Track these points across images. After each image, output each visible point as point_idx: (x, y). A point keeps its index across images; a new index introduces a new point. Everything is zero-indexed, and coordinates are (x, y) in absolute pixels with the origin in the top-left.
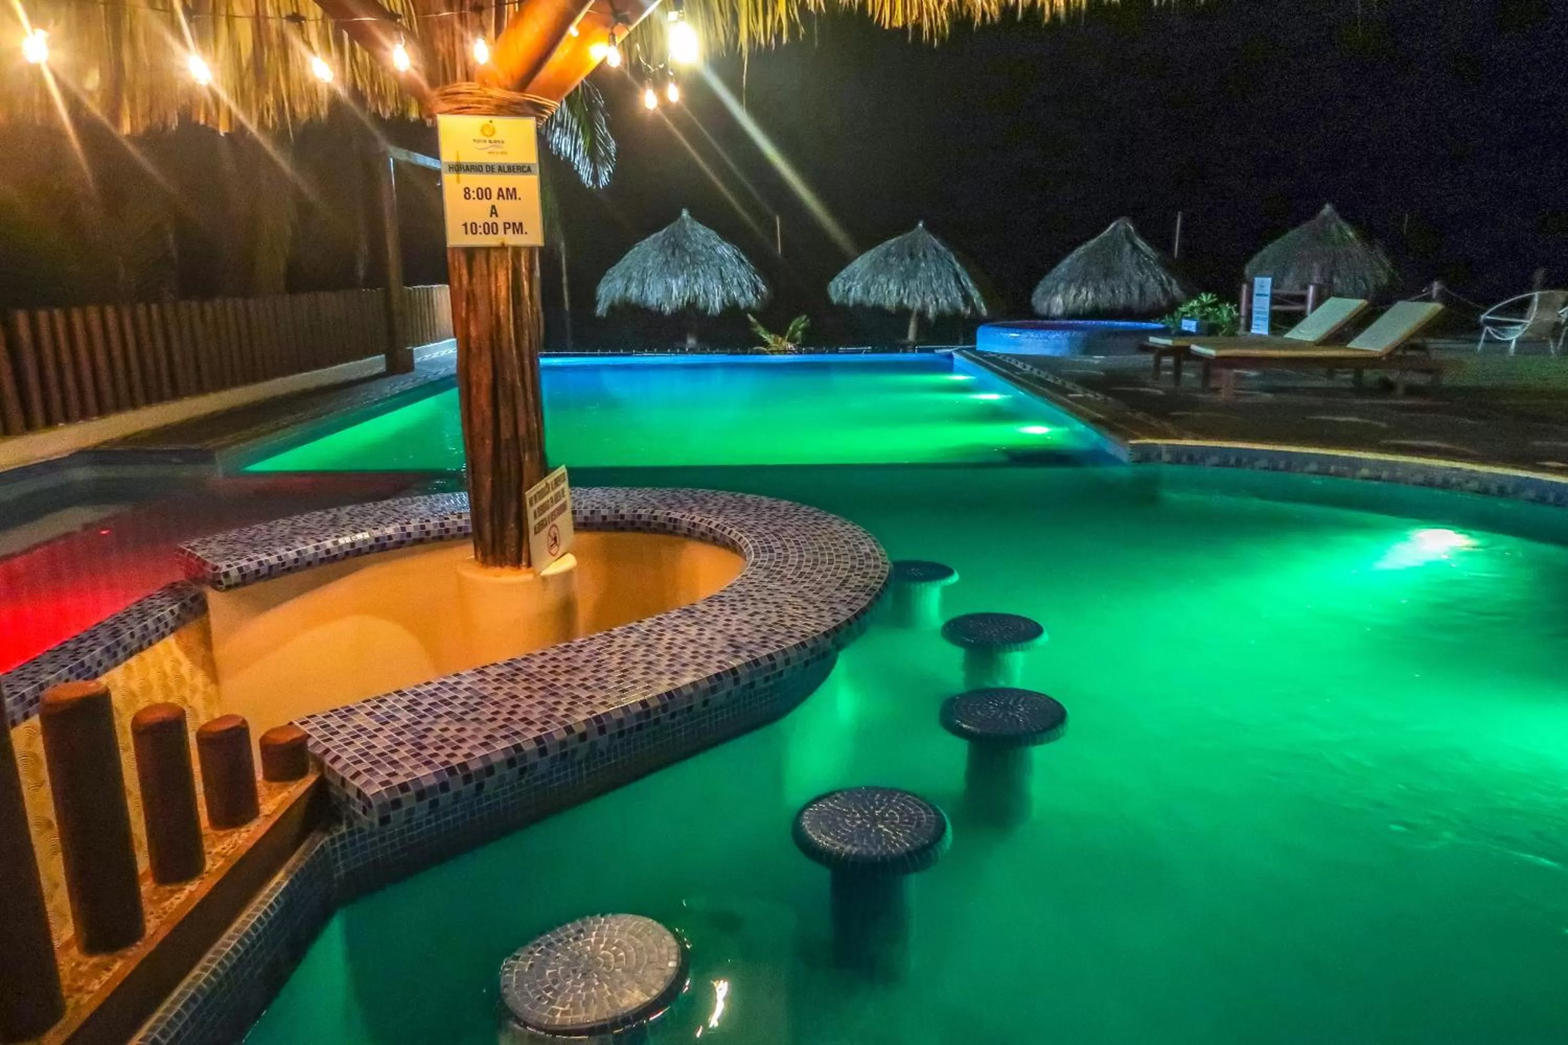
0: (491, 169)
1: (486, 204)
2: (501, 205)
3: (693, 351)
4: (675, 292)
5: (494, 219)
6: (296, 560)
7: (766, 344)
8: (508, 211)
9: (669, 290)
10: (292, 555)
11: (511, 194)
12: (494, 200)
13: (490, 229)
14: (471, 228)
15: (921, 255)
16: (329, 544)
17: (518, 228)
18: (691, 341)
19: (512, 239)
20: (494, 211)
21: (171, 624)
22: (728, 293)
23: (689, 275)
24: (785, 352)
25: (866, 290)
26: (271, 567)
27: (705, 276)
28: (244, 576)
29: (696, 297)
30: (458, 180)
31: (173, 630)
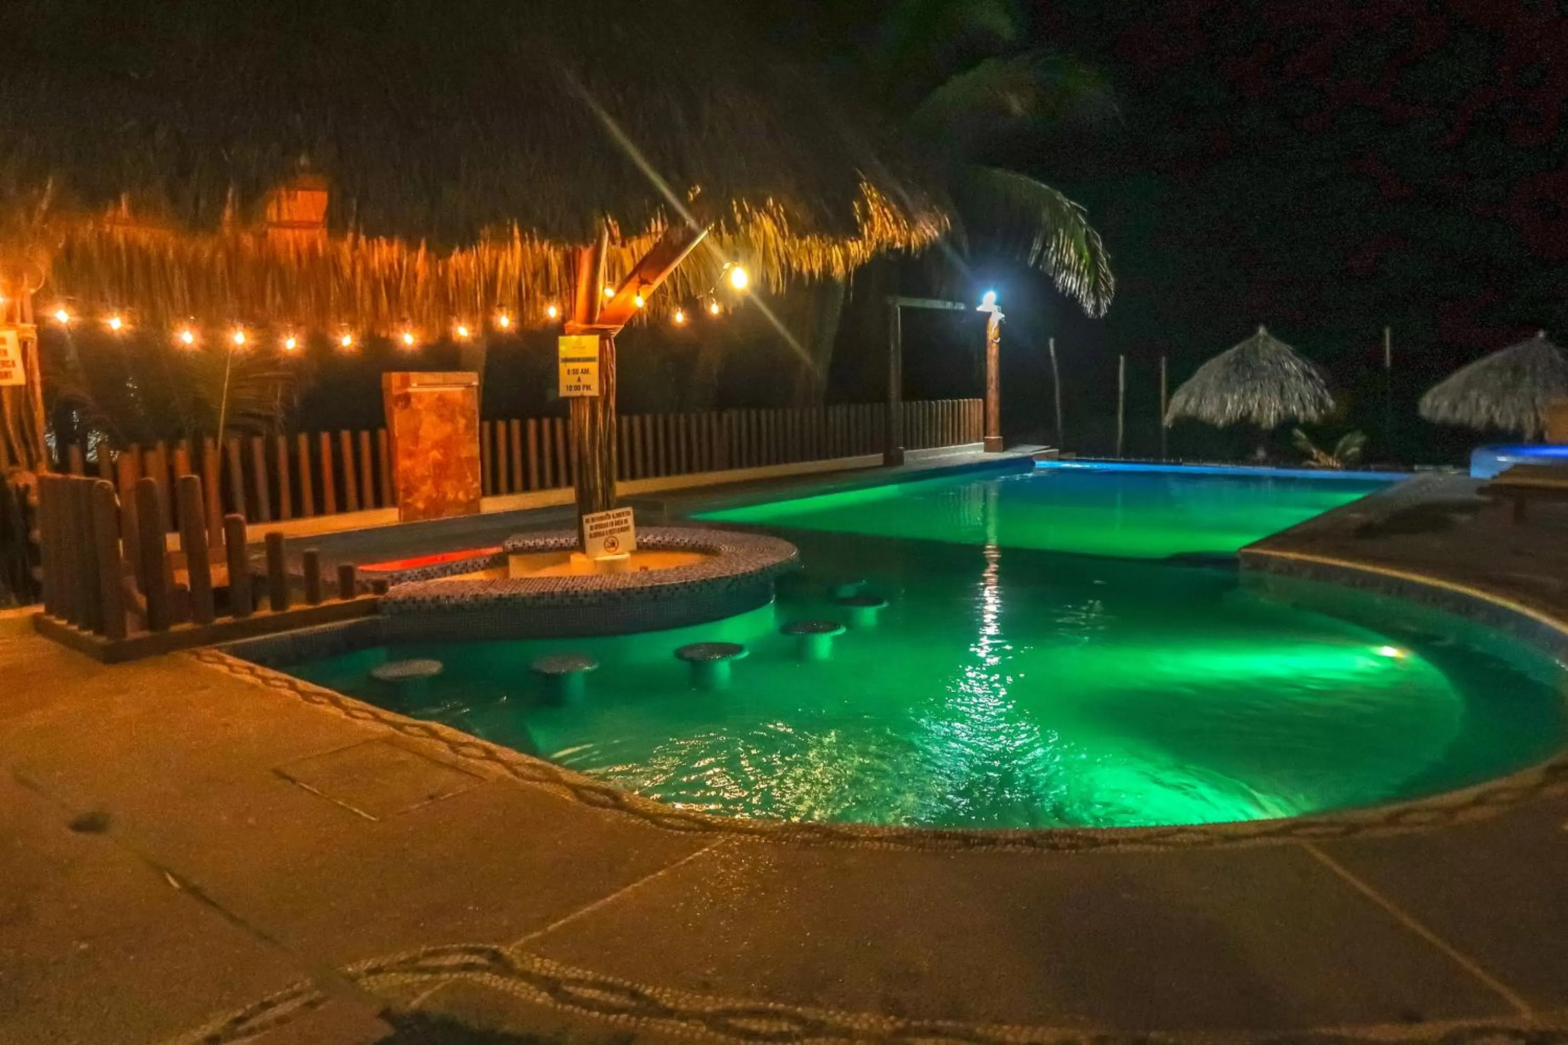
0: (578, 360)
1: (576, 376)
2: (582, 376)
3: (1265, 463)
4: (1229, 406)
5: (579, 383)
6: (543, 546)
7: (1317, 460)
8: (586, 379)
9: (1223, 404)
10: (542, 543)
11: (586, 371)
12: (580, 375)
13: (577, 388)
14: (570, 388)
15: (1528, 368)
16: (563, 541)
17: (588, 387)
18: (1261, 454)
19: (587, 393)
20: (579, 380)
21: (482, 566)
22: (1286, 408)
23: (1245, 391)
24: (1333, 468)
25: (1454, 408)
26: (529, 547)
27: (1262, 392)
28: (515, 549)
29: (1250, 413)
30: (565, 366)
31: (483, 569)
